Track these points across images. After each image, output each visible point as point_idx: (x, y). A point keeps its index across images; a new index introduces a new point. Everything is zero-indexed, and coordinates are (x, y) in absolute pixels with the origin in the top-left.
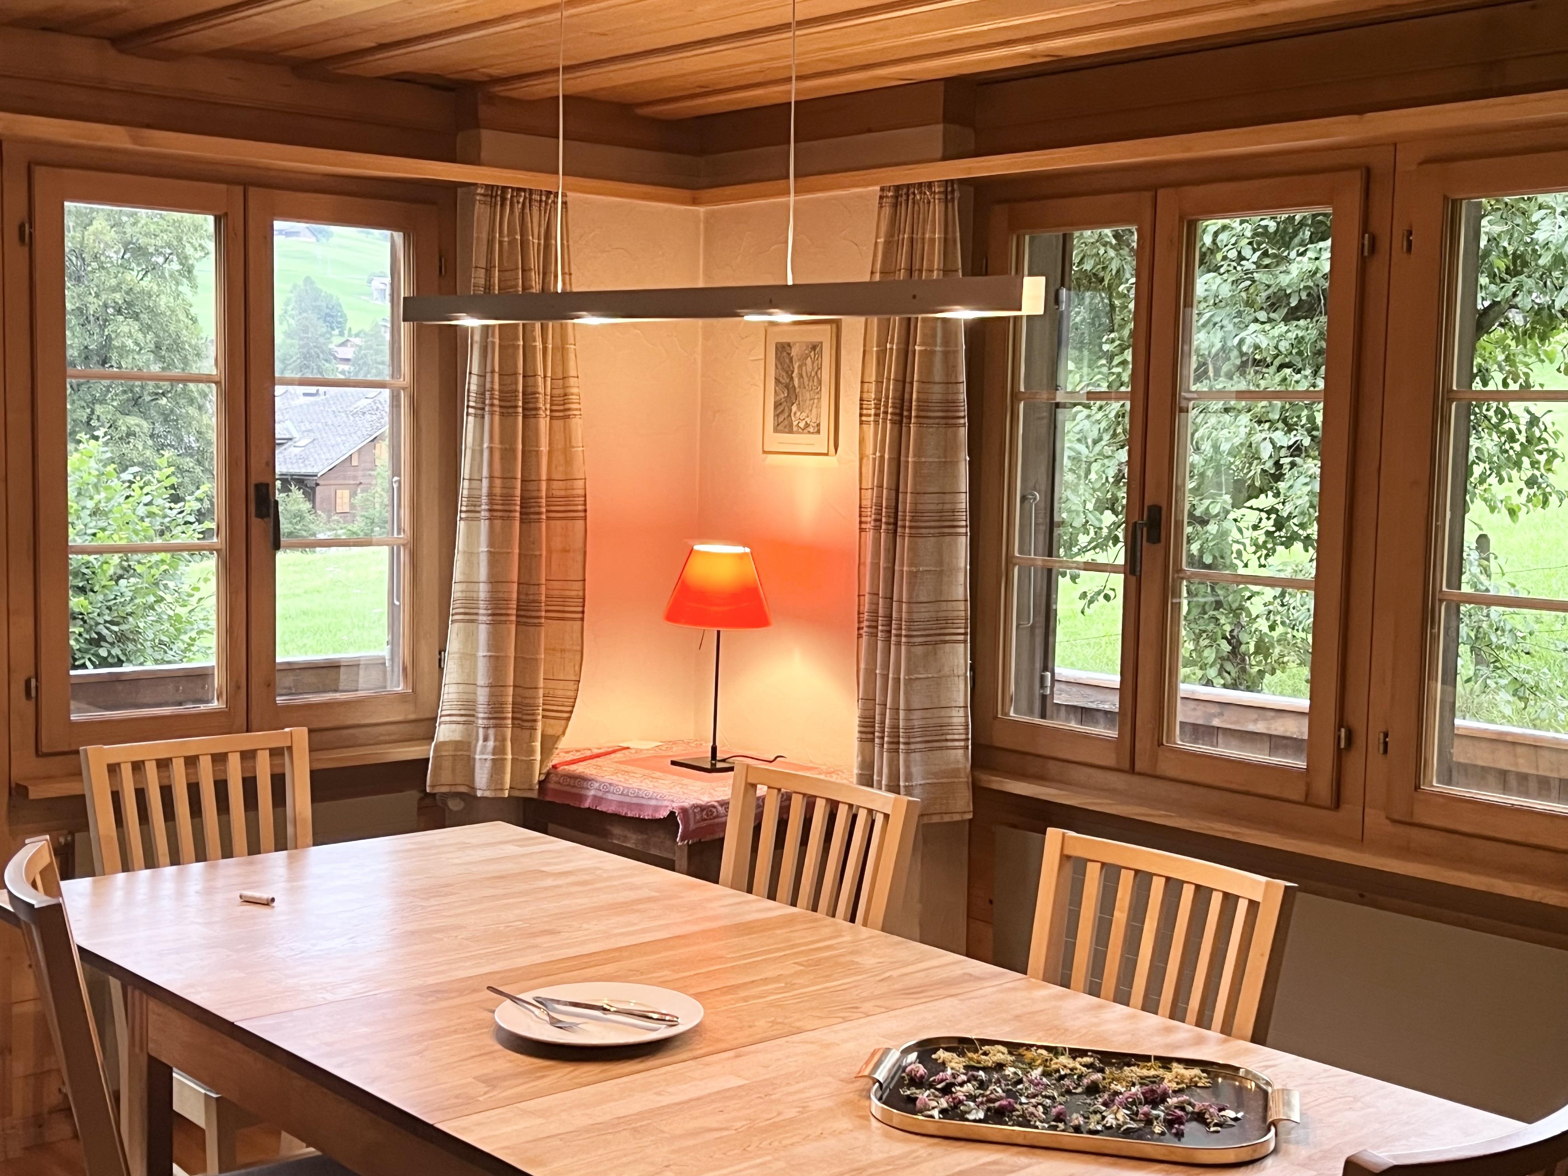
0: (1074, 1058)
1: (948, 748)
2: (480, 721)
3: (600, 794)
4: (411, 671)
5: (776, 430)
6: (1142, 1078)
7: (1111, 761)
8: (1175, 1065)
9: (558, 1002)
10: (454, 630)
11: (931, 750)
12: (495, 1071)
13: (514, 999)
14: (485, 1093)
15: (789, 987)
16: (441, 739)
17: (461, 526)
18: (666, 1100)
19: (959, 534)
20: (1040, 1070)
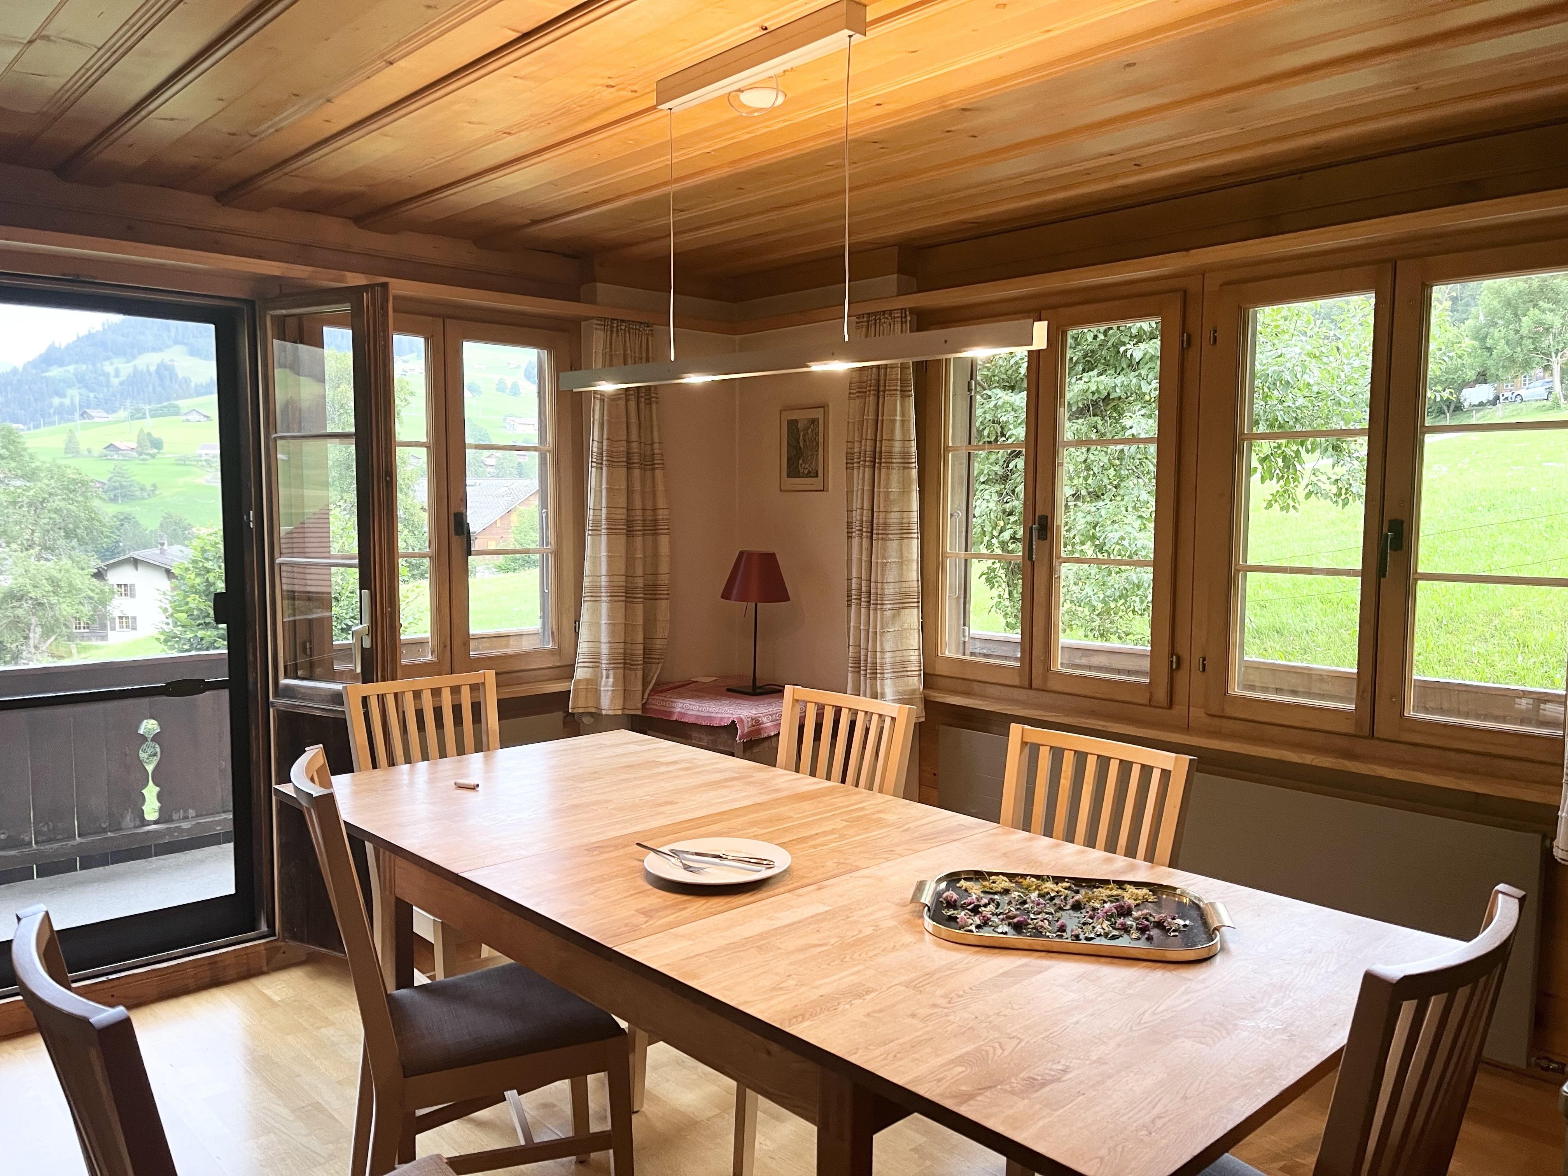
0: (1057, 884)
1: (908, 676)
2: (604, 666)
3: (683, 711)
4: (557, 634)
5: (788, 476)
6: (1108, 897)
7: (1016, 682)
8: (1128, 887)
9: (687, 853)
10: (585, 607)
11: (898, 677)
12: (651, 905)
13: (656, 852)
14: (646, 922)
15: (842, 837)
16: (578, 678)
17: (589, 540)
18: (778, 924)
19: (912, 538)
20: (1037, 892)
